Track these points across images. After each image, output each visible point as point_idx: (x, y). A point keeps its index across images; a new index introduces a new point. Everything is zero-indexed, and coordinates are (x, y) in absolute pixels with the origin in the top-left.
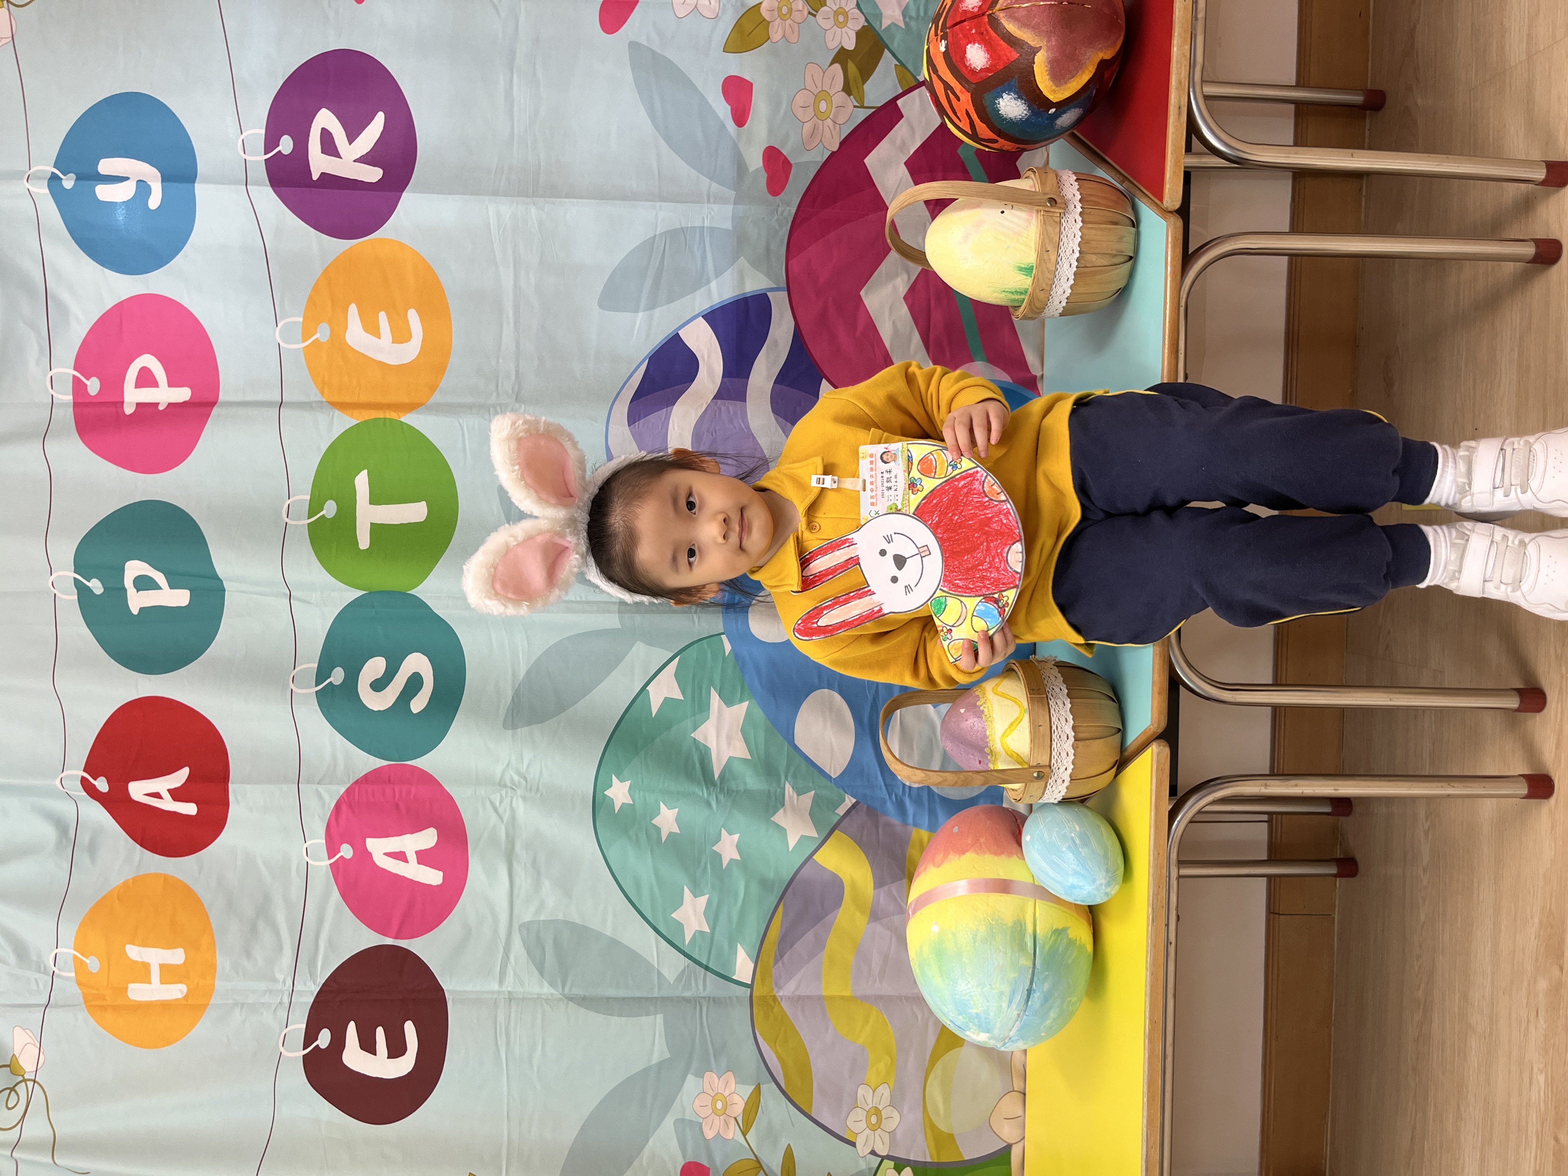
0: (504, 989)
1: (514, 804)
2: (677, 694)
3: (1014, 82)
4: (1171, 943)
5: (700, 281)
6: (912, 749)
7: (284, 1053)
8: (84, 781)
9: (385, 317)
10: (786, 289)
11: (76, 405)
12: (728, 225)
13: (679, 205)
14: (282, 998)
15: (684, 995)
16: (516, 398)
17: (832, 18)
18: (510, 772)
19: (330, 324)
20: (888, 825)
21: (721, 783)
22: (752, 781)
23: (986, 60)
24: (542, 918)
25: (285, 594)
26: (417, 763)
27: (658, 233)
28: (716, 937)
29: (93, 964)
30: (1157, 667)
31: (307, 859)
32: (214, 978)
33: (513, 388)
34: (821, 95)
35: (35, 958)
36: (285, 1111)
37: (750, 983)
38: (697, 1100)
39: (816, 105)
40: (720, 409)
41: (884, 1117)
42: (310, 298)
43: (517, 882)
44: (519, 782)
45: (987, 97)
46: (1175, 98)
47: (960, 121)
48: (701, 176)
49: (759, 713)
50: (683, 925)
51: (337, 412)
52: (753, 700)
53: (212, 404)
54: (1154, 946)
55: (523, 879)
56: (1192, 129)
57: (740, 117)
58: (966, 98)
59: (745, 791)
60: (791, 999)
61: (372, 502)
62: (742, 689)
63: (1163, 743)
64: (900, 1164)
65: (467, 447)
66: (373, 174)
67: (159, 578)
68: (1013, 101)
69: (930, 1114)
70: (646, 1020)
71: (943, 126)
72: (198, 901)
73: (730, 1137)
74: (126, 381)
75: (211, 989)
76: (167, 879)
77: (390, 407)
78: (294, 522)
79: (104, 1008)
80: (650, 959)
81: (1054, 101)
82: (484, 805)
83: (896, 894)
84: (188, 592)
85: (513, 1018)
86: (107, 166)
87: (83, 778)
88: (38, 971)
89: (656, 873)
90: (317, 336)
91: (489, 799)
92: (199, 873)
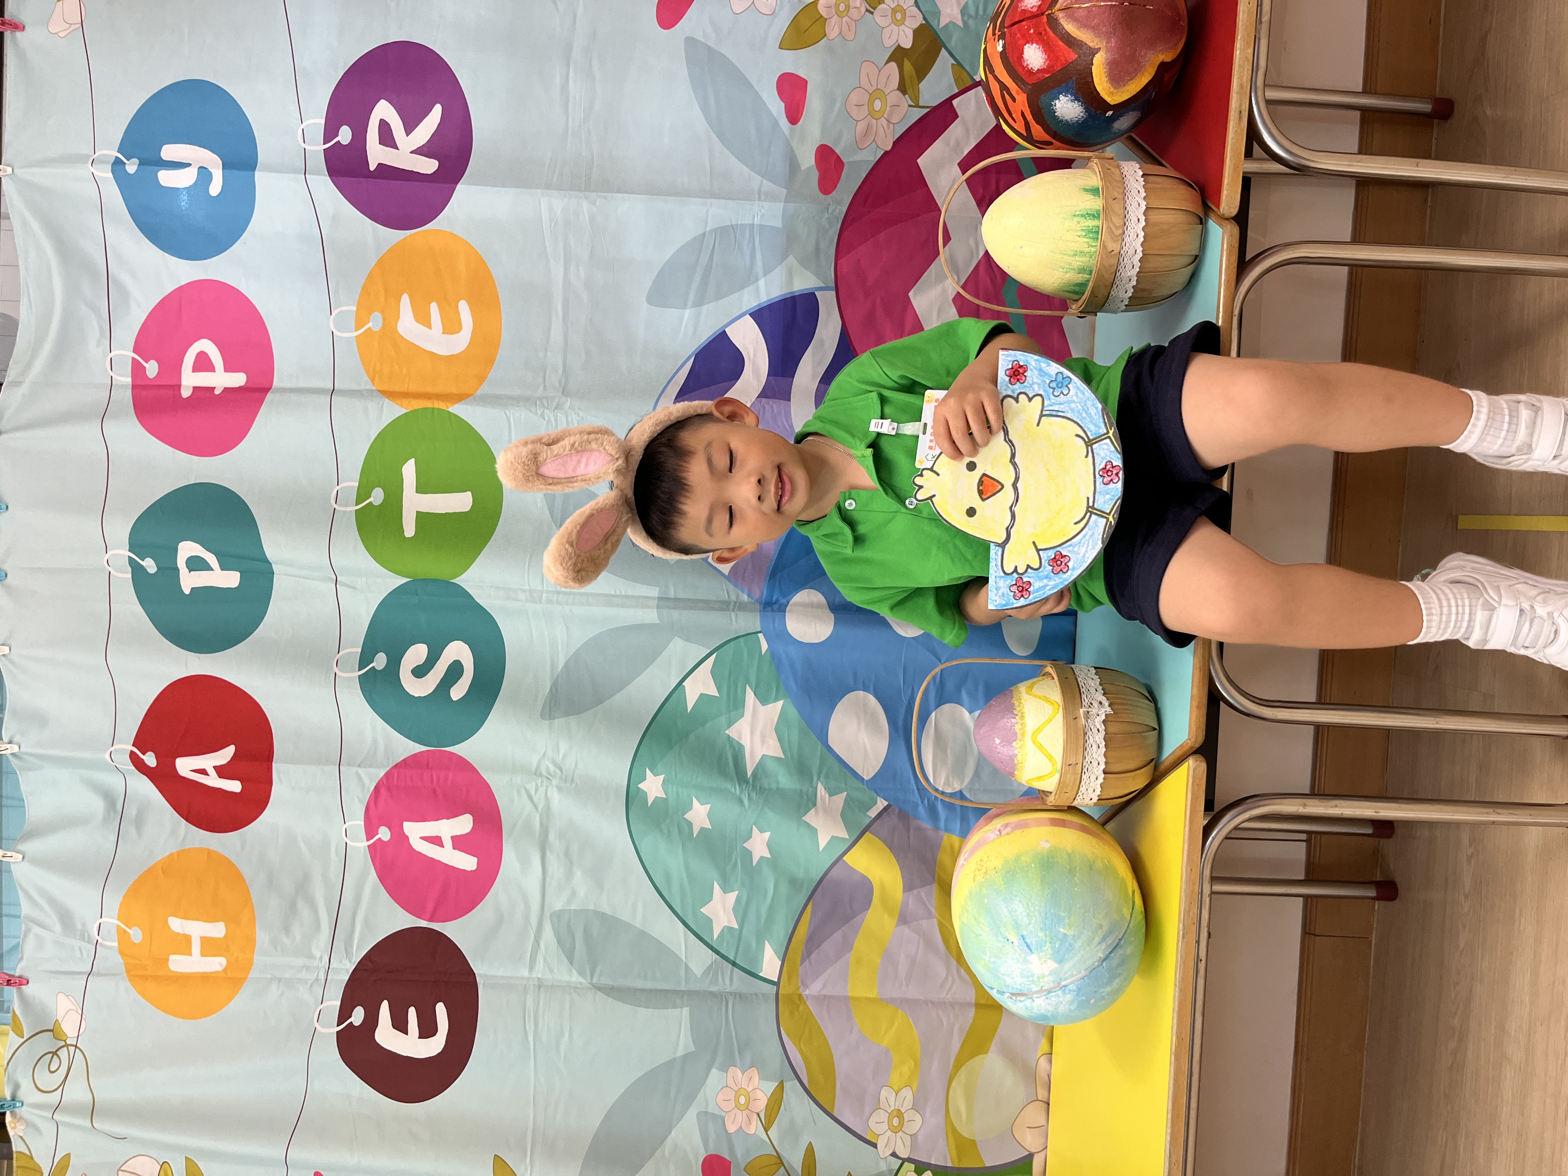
0: (534, 975)
1: (549, 794)
2: (713, 691)
3: (1072, 84)
4: (1201, 960)
5: (749, 279)
6: (946, 754)
7: (319, 1029)
8: (133, 755)
9: (437, 308)
10: (834, 288)
11: (134, 387)
12: (778, 223)
13: (731, 203)
14: (318, 975)
15: (710, 989)
16: (563, 392)
17: (890, 16)
18: (547, 762)
19: (383, 313)
20: (919, 829)
21: (754, 781)
22: (784, 780)
23: (1044, 61)
24: (573, 907)
25: (330, 579)
26: (456, 749)
27: (707, 230)
28: (744, 933)
29: (136, 934)
30: (1197, 680)
31: (346, 840)
32: (252, 952)
33: (560, 381)
34: (876, 94)
35: (79, 926)
36: (316, 1085)
37: (776, 980)
38: (720, 1094)
39: (870, 103)
40: (764, 407)
41: (906, 1120)
42: (364, 288)
43: (550, 870)
44: (555, 772)
45: (1043, 99)
46: (1236, 103)
47: (1015, 122)
48: (753, 173)
49: (793, 713)
50: (712, 920)
51: (387, 400)
52: (788, 699)
53: (265, 390)
54: (1184, 963)
55: (556, 868)
56: (1253, 136)
57: (794, 115)
58: (1022, 100)
60: (815, 998)
61: (418, 491)
62: (778, 688)
63: (1200, 758)
64: (920, 1167)
66: (429, 166)
67: (211, 559)
68: (1069, 103)
69: (953, 1120)
71: (998, 127)
72: (239, 875)
73: (752, 1132)
74: (184, 365)
75: (250, 963)
76: (211, 854)
77: (438, 397)
78: (343, 509)
79: (145, 978)
80: (678, 953)
81: (1112, 104)
82: (519, 793)
83: (925, 898)
84: (238, 574)
85: (541, 1005)
86: (169, 152)
87: (132, 753)
88: (83, 939)
89: (687, 868)
90: (370, 325)
91: (525, 787)
92: (241, 849)
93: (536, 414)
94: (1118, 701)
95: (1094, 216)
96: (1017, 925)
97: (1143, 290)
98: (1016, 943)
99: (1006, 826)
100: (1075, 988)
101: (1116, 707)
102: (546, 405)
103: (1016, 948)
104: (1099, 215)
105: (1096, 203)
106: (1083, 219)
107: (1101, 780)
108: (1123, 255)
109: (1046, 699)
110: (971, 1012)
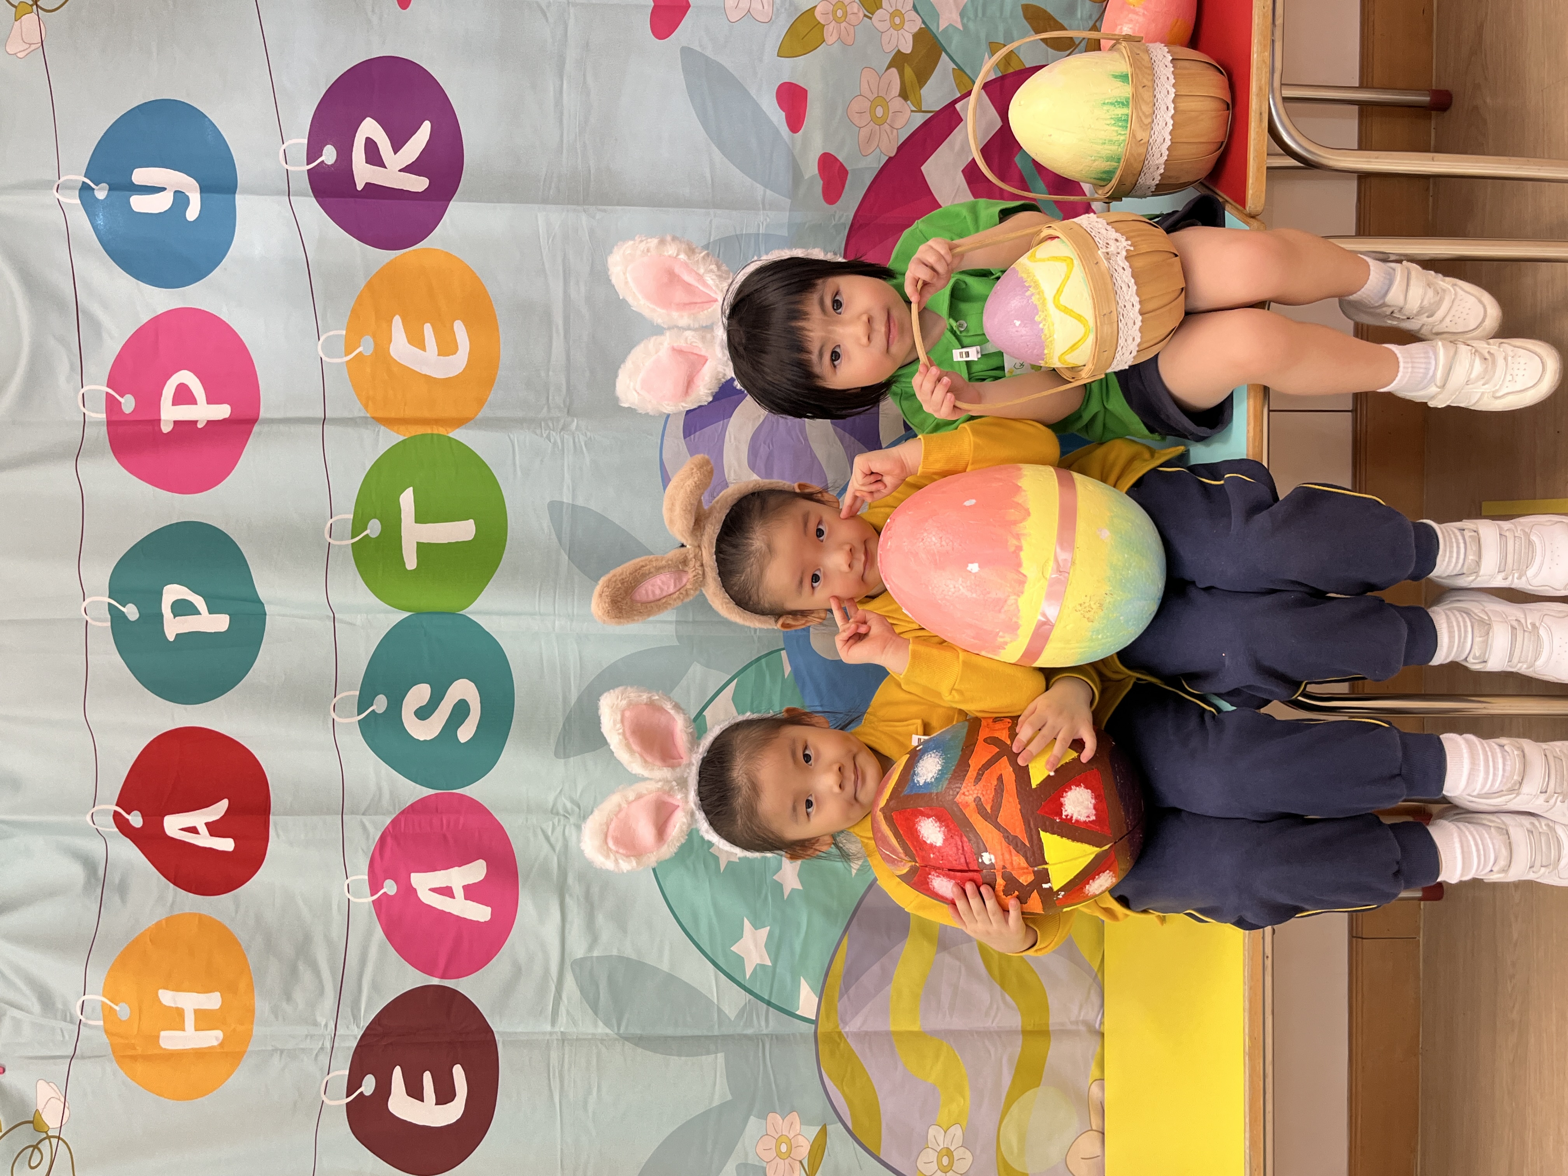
0: (557, 1029)
1: (567, 834)
7: (326, 1101)
8: (116, 815)
9: (431, 330)
11: (110, 423)
12: (782, 230)
13: (734, 212)
14: (323, 1044)
15: (745, 1032)
16: (568, 412)
17: (888, 20)
18: (564, 799)
19: (374, 336)
24: (596, 954)
25: (328, 617)
27: (710, 239)
28: (778, 970)
29: (123, 1011)
31: (349, 896)
32: (252, 1023)
33: (564, 402)
34: (877, 101)
35: (60, 1006)
36: (324, 1163)
37: (814, 1018)
38: (760, 1144)
39: (872, 110)
41: (956, 1158)
42: (353, 311)
43: (569, 917)
44: (572, 809)
48: (756, 184)
50: (743, 958)
51: (382, 428)
53: (253, 421)
55: (576, 915)
57: (795, 122)
60: (857, 1035)
61: (417, 521)
65: (517, 462)
66: (418, 184)
67: (199, 602)
69: (1004, 1152)
70: (707, 1059)
72: (235, 941)
74: (162, 398)
75: (249, 1035)
76: (204, 920)
77: (437, 422)
78: (338, 543)
79: (134, 1058)
80: (709, 995)
82: (535, 835)
84: (228, 617)
85: (566, 1060)
86: (141, 176)
87: (115, 812)
88: (65, 1020)
89: (715, 904)
90: (360, 349)
91: (541, 828)
92: (237, 912)
93: (542, 436)
108: (1152, 144)
110: (1019, 1041)
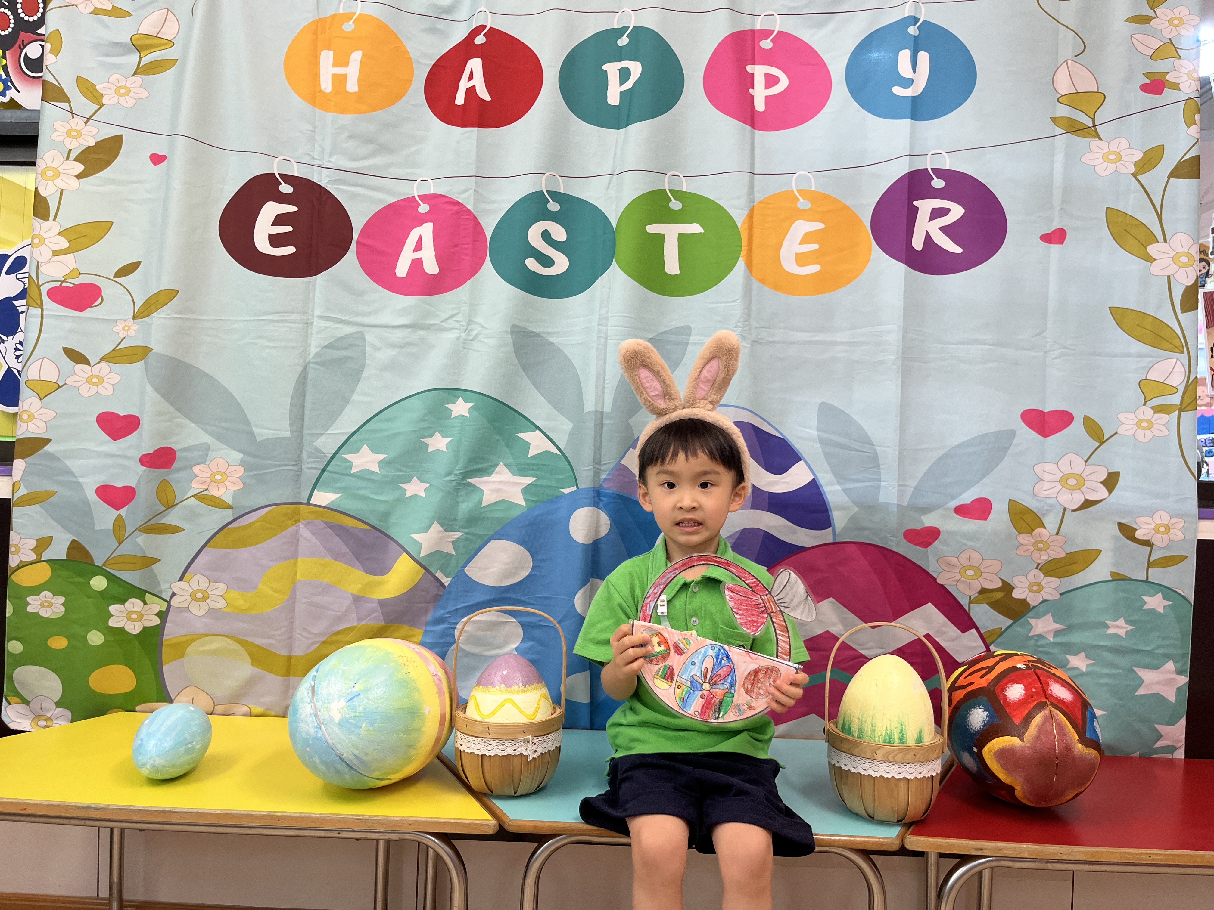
0: (316, 319)
1: (454, 331)
2: (532, 452)
3: (997, 721)
4: (339, 833)
5: (840, 478)
6: (485, 630)
7: (277, 160)
8: (484, 27)
9: (814, 249)
10: (834, 541)
11: (753, 31)
12: (882, 499)
13: (897, 463)
14: (316, 159)
15: (304, 453)
16: (754, 341)
17: (1035, 581)
18: (479, 329)
19: (810, 209)
20: (427, 611)
21: (464, 484)
22: (465, 507)
23: (1013, 699)
24: (368, 349)
25: (615, 171)
26: (488, 262)
27: (876, 447)
28: (347, 478)
29: (349, 27)
30: (555, 825)
31: (419, 180)
32: (335, 112)
33: (761, 339)
34: (979, 572)
36: (233, 158)
37: (311, 503)
38: (223, 460)
39: (972, 567)
41: (201, 603)
42: (828, 196)
43: (395, 331)
44: (471, 335)
45: (985, 699)
46: (989, 846)
47: (965, 678)
48: (918, 480)
49: (516, 513)
50: (357, 453)
51: (747, 212)
52: (526, 509)
53: (753, 126)
55: (397, 336)
56: (964, 859)
57: (961, 510)
58: (983, 683)
59: (458, 502)
60: (297, 532)
61: (680, 235)
62: (535, 501)
63: (497, 829)
64: (163, 615)
65: (720, 305)
66: (918, 244)
67: (628, 85)
68: (983, 719)
69: (201, 639)
70: (287, 424)
71: (958, 665)
72: (393, 103)
73: (193, 486)
74: (770, 67)
75: (326, 109)
76: (408, 82)
77: (750, 250)
78: (666, 180)
79: (315, 32)
80: (332, 427)
81: (983, 751)
82: (455, 308)
83: (373, 616)
84: (618, 104)
85: (293, 325)
86: (924, 57)
89: (397, 434)
90: (801, 200)
91: (459, 312)
92: (413, 105)
93: (738, 322)
94: (537, 765)
95: (902, 739)
96: (367, 690)
97: (847, 777)
98: (353, 689)
99: (440, 680)
100: (320, 735)
101: (533, 763)
102: (744, 329)
103: (350, 690)
104: (903, 743)
105: (911, 741)
106: (899, 731)
107: (477, 752)
108: (873, 762)
109: (537, 709)
110: (284, 653)
